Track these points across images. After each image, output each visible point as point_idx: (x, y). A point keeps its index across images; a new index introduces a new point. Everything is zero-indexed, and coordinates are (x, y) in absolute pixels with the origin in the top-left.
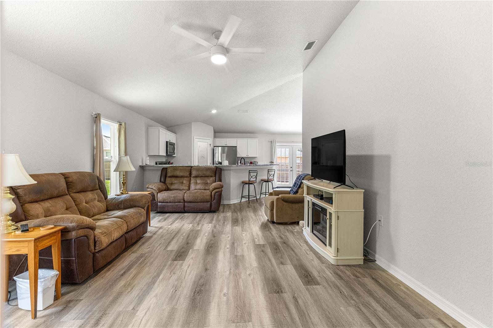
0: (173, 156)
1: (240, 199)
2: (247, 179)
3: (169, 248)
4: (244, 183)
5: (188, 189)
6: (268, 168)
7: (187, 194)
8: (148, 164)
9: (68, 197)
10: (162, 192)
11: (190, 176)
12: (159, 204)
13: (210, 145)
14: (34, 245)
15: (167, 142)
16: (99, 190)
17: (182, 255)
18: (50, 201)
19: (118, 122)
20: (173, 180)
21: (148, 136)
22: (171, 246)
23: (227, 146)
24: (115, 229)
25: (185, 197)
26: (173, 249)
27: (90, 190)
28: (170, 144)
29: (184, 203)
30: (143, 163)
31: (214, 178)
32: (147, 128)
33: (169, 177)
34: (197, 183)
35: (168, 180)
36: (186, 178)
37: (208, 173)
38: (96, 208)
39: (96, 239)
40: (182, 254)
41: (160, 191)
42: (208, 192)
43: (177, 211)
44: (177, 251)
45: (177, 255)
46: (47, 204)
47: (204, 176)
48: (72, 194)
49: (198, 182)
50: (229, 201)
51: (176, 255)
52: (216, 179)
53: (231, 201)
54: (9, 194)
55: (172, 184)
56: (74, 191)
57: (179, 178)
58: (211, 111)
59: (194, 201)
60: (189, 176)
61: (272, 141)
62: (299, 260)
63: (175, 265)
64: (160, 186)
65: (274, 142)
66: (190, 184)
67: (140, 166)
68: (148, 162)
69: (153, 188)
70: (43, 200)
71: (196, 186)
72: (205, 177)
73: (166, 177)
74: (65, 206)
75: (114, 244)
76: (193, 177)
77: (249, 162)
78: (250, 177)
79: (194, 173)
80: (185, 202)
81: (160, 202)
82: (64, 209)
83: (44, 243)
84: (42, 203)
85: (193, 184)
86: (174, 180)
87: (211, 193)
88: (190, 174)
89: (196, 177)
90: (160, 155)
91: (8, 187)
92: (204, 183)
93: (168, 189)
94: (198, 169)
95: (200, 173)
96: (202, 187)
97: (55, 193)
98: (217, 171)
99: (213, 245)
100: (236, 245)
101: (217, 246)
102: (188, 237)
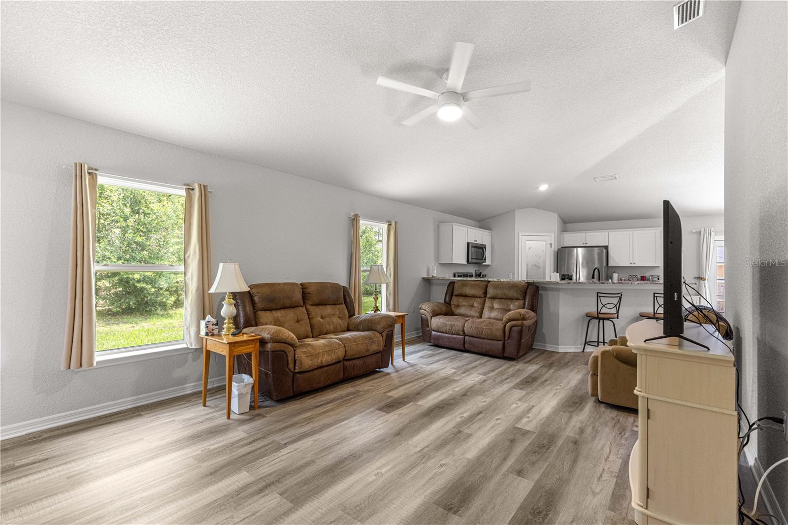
0: (484, 264)
1: (583, 346)
2: (593, 310)
3: (391, 393)
4: (590, 317)
5: (479, 317)
6: (654, 289)
7: (468, 323)
8: (435, 275)
9: (303, 309)
10: (437, 317)
11: (485, 296)
12: (433, 333)
13: (550, 245)
14: (229, 349)
15: (468, 244)
16: (344, 305)
18: (283, 311)
19: (387, 222)
20: (460, 300)
21: (438, 237)
22: (397, 390)
23: (586, 245)
24: (326, 351)
25: (465, 328)
26: (393, 396)
27: (331, 303)
28: (472, 247)
29: (463, 337)
30: (428, 275)
31: (522, 302)
32: (438, 226)
33: (456, 296)
34: (493, 308)
35: (455, 300)
36: (478, 299)
37: (512, 293)
38: (332, 326)
39: (296, 359)
40: (396, 405)
41: (435, 314)
42: (500, 325)
43: (454, 347)
45: (389, 404)
46: (278, 314)
47: (504, 297)
48: (308, 306)
49: (496, 306)
50: (557, 346)
52: (524, 304)
53: (560, 347)
54: (231, 299)
55: (458, 306)
56: (311, 303)
57: (469, 298)
58: (538, 188)
59: (477, 336)
60: (483, 296)
61: (700, 232)
62: (563, 482)
64: (436, 308)
65: (704, 234)
66: (483, 308)
67: (423, 279)
68: (436, 273)
69: (427, 310)
70: (276, 309)
71: (491, 313)
72: (508, 299)
73: (452, 295)
74: (296, 318)
75: (325, 369)
76: (489, 298)
77: (639, 277)
78: (600, 306)
79: (491, 292)
80: (467, 335)
81: (434, 331)
82: (294, 321)
83: (240, 348)
84: (274, 312)
85: (486, 310)
86: (462, 301)
87: (505, 326)
88: (485, 293)
89: (494, 298)
90: (453, 262)
91: (231, 293)
92: (504, 309)
93: (449, 313)
94: (499, 285)
95: (499, 292)
96: (499, 315)
97: (288, 303)
98: (528, 289)
99: (446, 406)
100: (480, 416)
101: (451, 410)
102: (429, 385)
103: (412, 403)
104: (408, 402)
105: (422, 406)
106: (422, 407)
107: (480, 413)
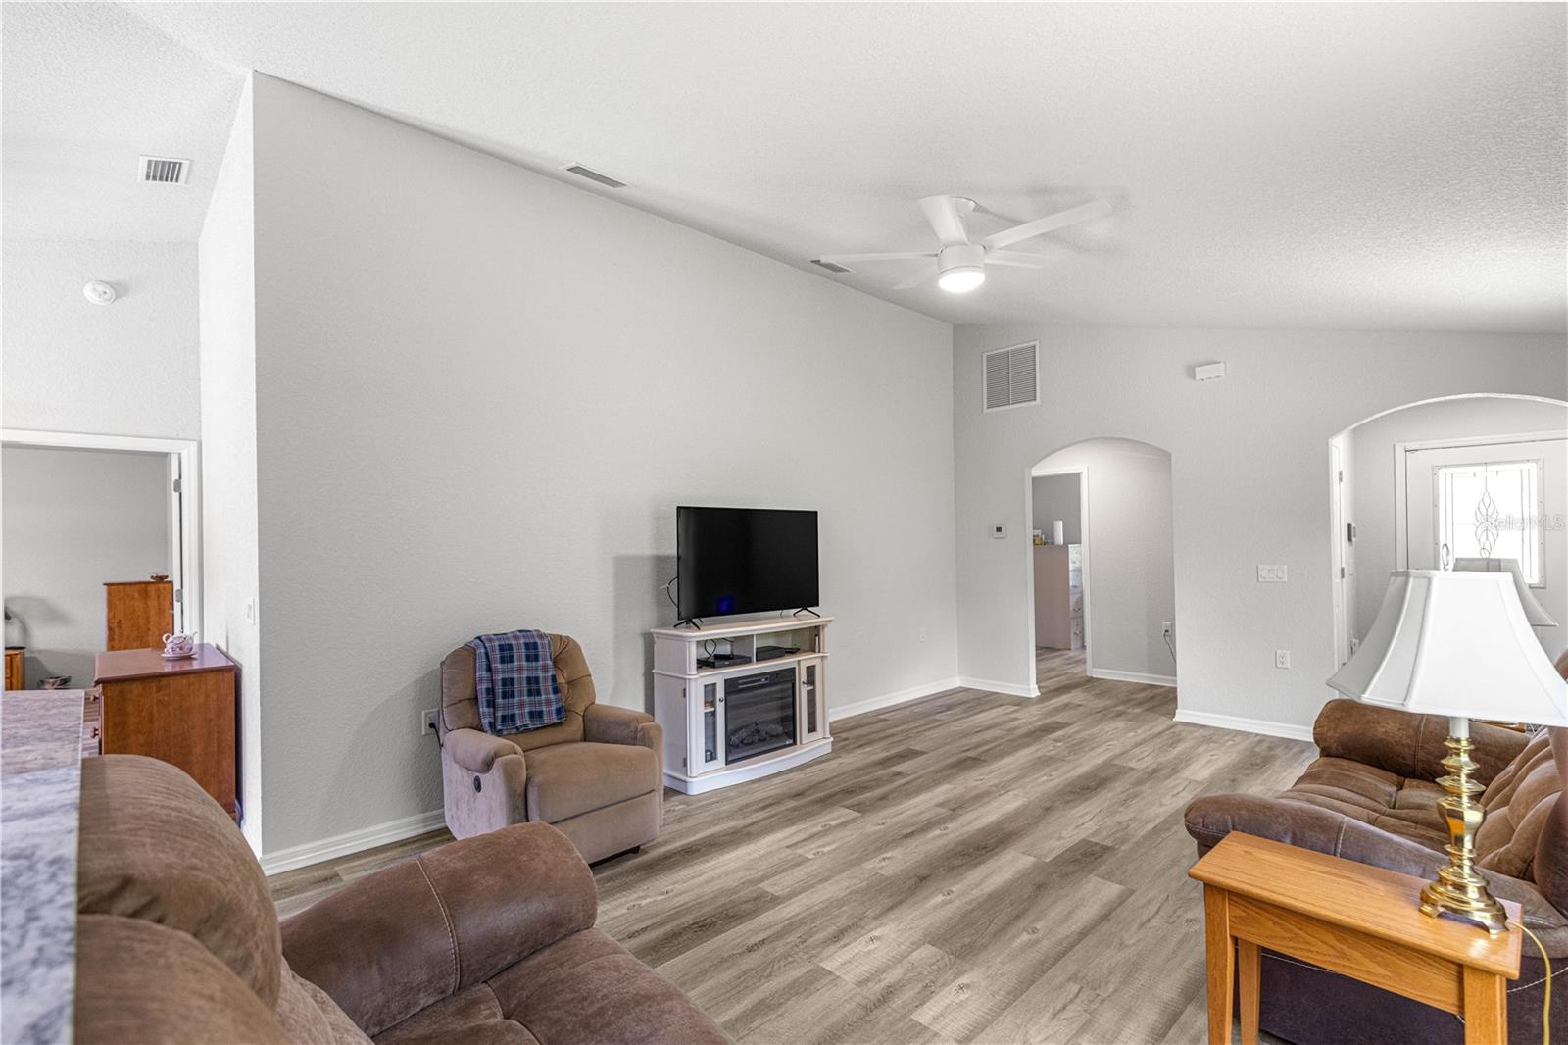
3: (1113, 890)
17: (1081, 854)
22: (1105, 900)
26: (1102, 881)
40: (1080, 857)
44: (1090, 872)
45: (1096, 859)
51: (1098, 860)
63: (1112, 839)
99: (971, 850)
100: (909, 830)
101: (963, 842)
102: (1018, 917)
103: (1048, 860)
104: (1057, 861)
105: (1024, 853)
106: (1023, 850)
107: (906, 837)
